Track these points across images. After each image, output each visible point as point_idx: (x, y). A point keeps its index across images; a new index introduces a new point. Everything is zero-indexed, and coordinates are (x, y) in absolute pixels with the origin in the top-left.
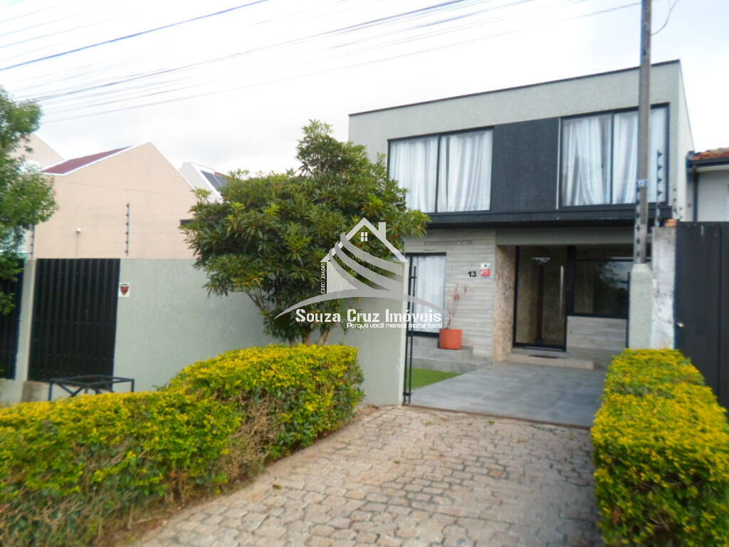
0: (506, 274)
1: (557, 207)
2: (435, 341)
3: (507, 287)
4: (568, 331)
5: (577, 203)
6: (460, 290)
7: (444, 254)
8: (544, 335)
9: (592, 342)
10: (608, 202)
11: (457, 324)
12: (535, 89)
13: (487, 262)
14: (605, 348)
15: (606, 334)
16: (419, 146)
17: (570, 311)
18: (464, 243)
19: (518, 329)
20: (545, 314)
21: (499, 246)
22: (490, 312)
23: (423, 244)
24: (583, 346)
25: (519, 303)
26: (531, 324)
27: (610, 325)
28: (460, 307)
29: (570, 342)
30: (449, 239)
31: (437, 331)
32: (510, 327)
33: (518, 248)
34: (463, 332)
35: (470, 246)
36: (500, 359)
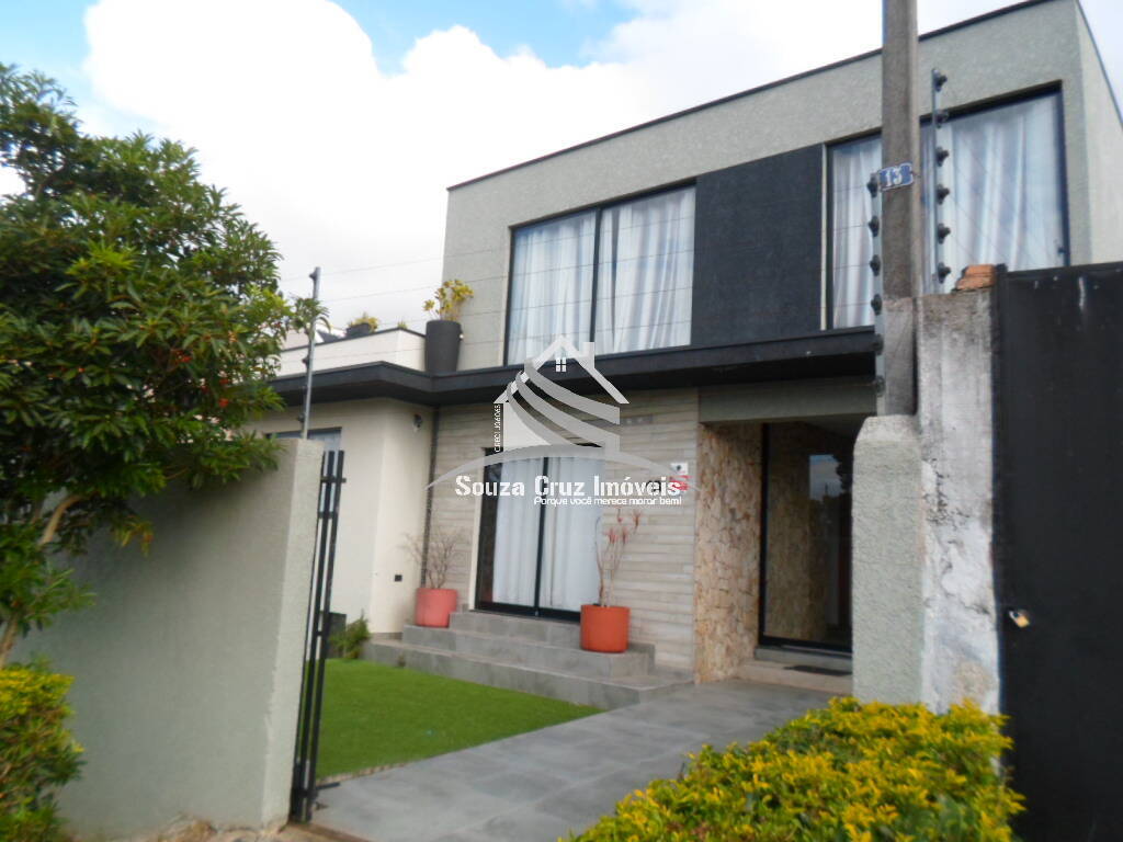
0: (733, 485)
1: (823, 326)
2: (574, 630)
3: (739, 515)
6: (628, 520)
11: (624, 593)
12: (772, 95)
13: (683, 459)
16: (565, 233)
18: (640, 420)
21: (708, 426)
22: (689, 568)
28: (628, 558)
31: (578, 609)
32: (748, 602)
33: (766, 428)
34: (633, 613)
35: (648, 428)
36: (720, 674)
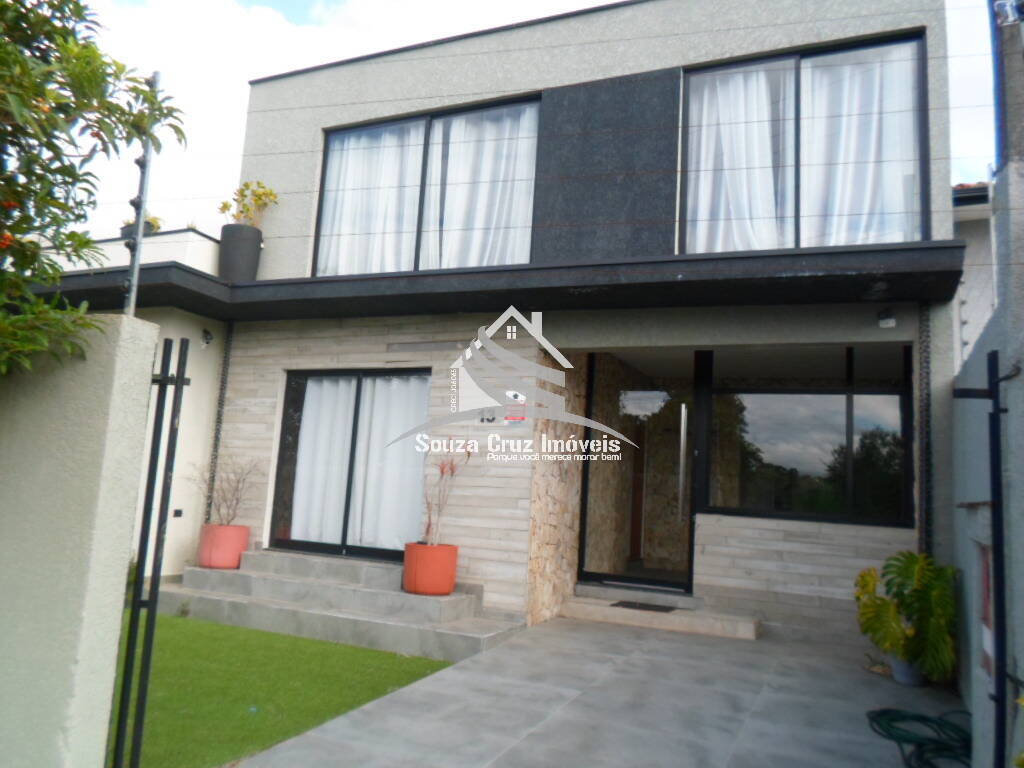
1: (677, 252)
2: (395, 571)
4: (697, 549)
5: (719, 248)
7: (424, 372)
8: (645, 550)
9: (749, 573)
10: (790, 244)
14: (779, 589)
15: (780, 554)
16: (389, 141)
17: (701, 503)
19: (590, 541)
20: (647, 505)
22: (525, 503)
23: (383, 347)
24: (730, 583)
25: (592, 485)
26: (619, 529)
27: (789, 536)
28: (458, 492)
29: (701, 575)
30: (440, 337)
31: (401, 547)
32: (571, 537)
33: (592, 359)
34: (461, 551)
36: (547, 614)
